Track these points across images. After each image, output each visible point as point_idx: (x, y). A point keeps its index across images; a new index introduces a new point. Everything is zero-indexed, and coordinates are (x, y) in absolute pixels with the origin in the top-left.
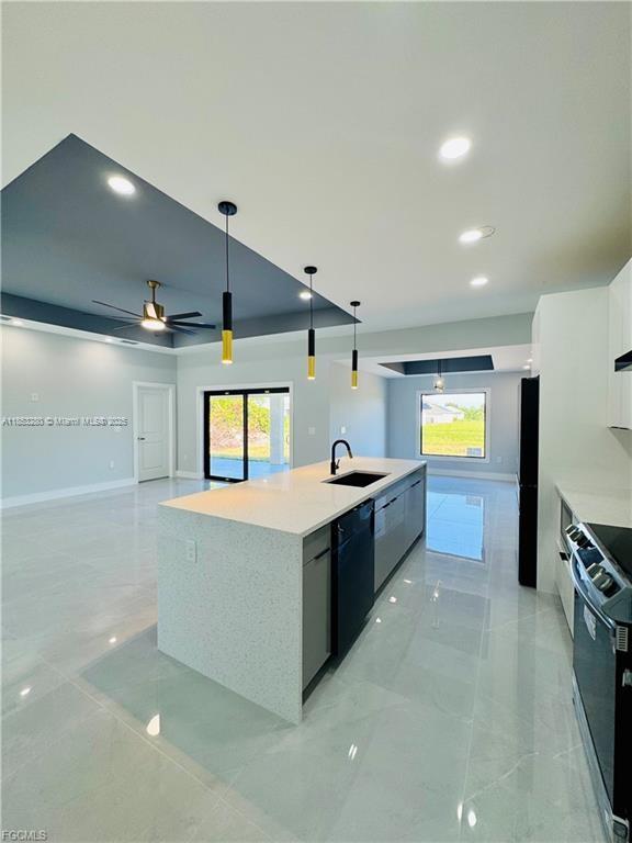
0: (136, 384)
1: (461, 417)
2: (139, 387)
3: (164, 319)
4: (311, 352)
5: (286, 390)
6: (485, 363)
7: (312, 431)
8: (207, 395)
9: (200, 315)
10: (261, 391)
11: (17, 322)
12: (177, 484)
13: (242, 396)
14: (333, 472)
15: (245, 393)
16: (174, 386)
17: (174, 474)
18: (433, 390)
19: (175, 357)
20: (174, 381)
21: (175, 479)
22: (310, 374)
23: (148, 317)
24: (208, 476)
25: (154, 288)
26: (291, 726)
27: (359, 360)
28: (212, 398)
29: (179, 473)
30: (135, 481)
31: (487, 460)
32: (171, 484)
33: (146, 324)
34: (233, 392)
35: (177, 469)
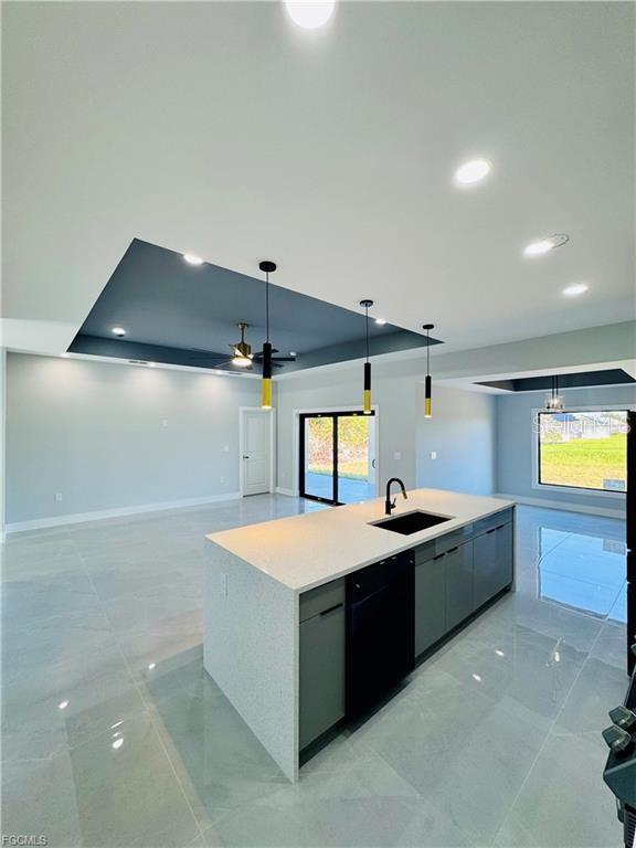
0: (241, 409)
2: (245, 412)
3: (251, 356)
4: (368, 386)
5: (372, 413)
7: (397, 455)
8: (302, 417)
10: (349, 414)
11: (152, 364)
12: (276, 500)
13: (332, 418)
14: (388, 512)
15: (335, 415)
16: (274, 410)
17: (274, 490)
21: (275, 494)
23: (237, 356)
24: (302, 494)
25: (243, 329)
28: (307, 420)
29: (278, 490)
30: (240, 495)
32: (271, 500)
33: (236, 362)
34: (324, 415)
35: (277, 485)
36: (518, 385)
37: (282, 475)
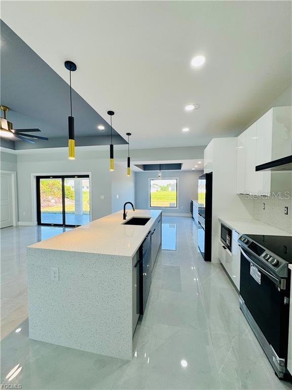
1: (159, 189)
3: (13, 131)
4: (112, 157)
5: (87, 176)
6: (179, 166)
7: (102, 197)
8: (39, 178)
9: (40, 131)
10: (73, 176)
12: (18, 230)
13: (61, 179)
14: (125, 218)
15: (63, 177)
16: (15, 173)
17: (16, 223)
18: (158, 178)
19: (15, 156)
20: (14, 169)
21: (17, 226)
22: (111, 168)
23: (2, 129)
24: (40, 224)
25: (5, 111)
26: (128, 362)
27: (131, 162)
28: (41, 180)
29: (20, 223)
31: (177, 208)
32: (14, 230)
34: (55, 177)
35: (18, 221)
36: (145, 167)
37: (23, 213)
